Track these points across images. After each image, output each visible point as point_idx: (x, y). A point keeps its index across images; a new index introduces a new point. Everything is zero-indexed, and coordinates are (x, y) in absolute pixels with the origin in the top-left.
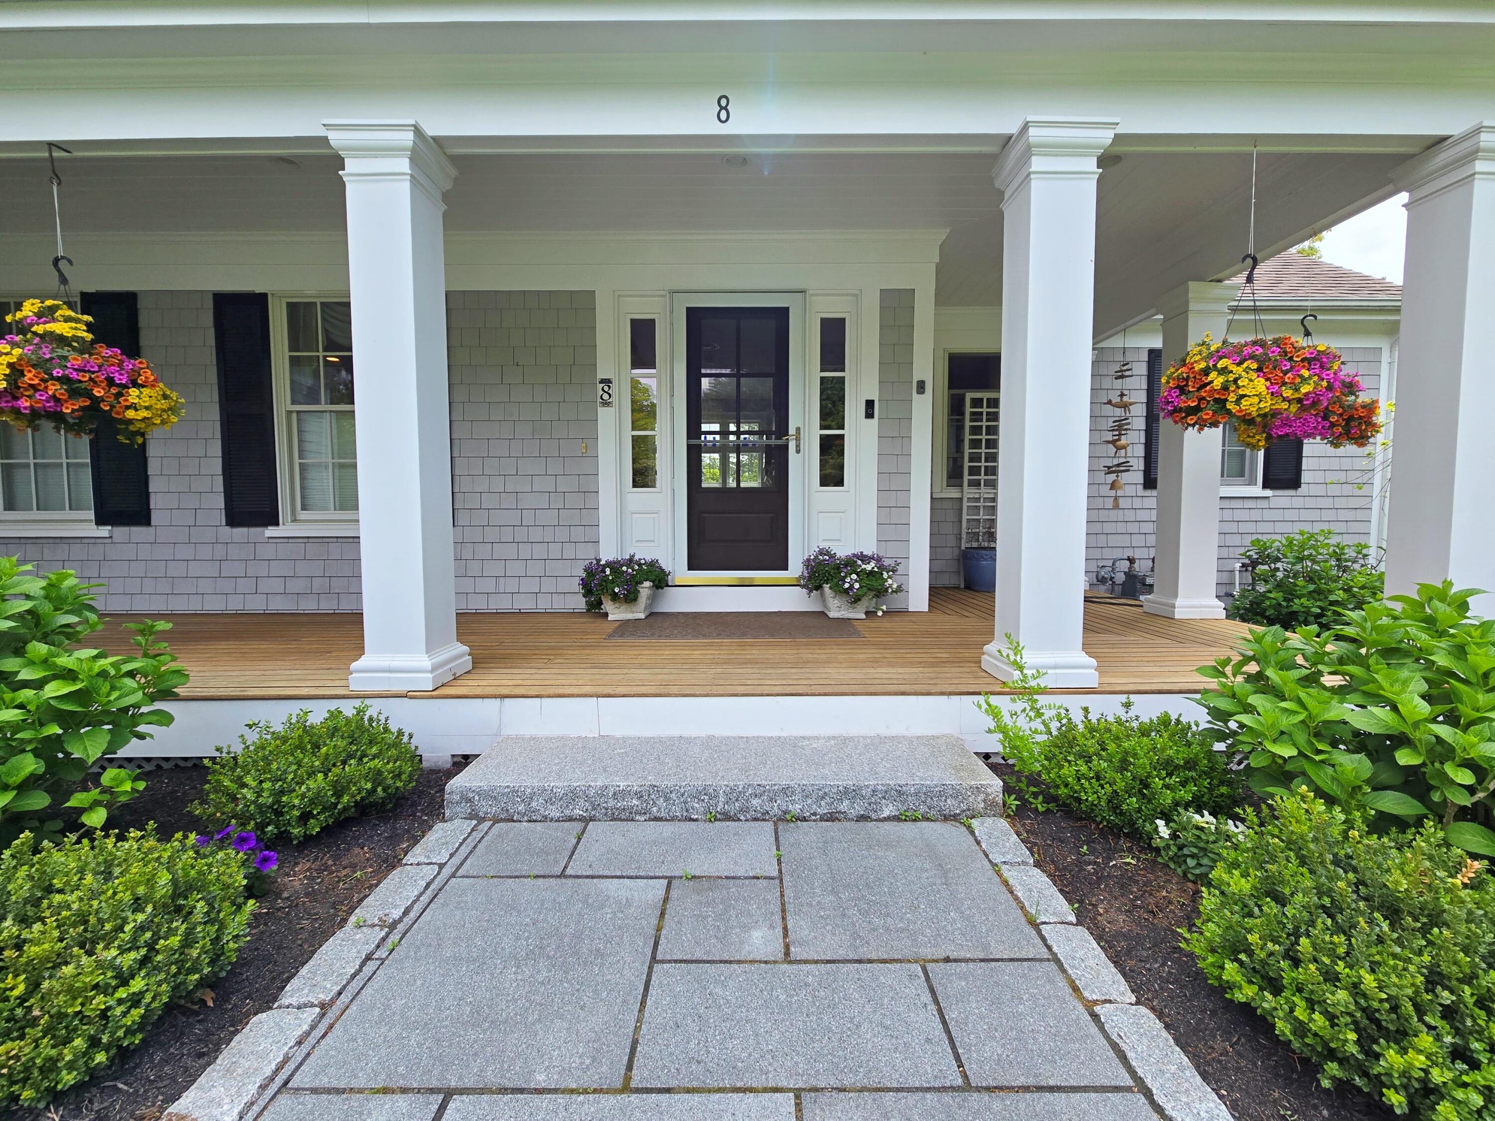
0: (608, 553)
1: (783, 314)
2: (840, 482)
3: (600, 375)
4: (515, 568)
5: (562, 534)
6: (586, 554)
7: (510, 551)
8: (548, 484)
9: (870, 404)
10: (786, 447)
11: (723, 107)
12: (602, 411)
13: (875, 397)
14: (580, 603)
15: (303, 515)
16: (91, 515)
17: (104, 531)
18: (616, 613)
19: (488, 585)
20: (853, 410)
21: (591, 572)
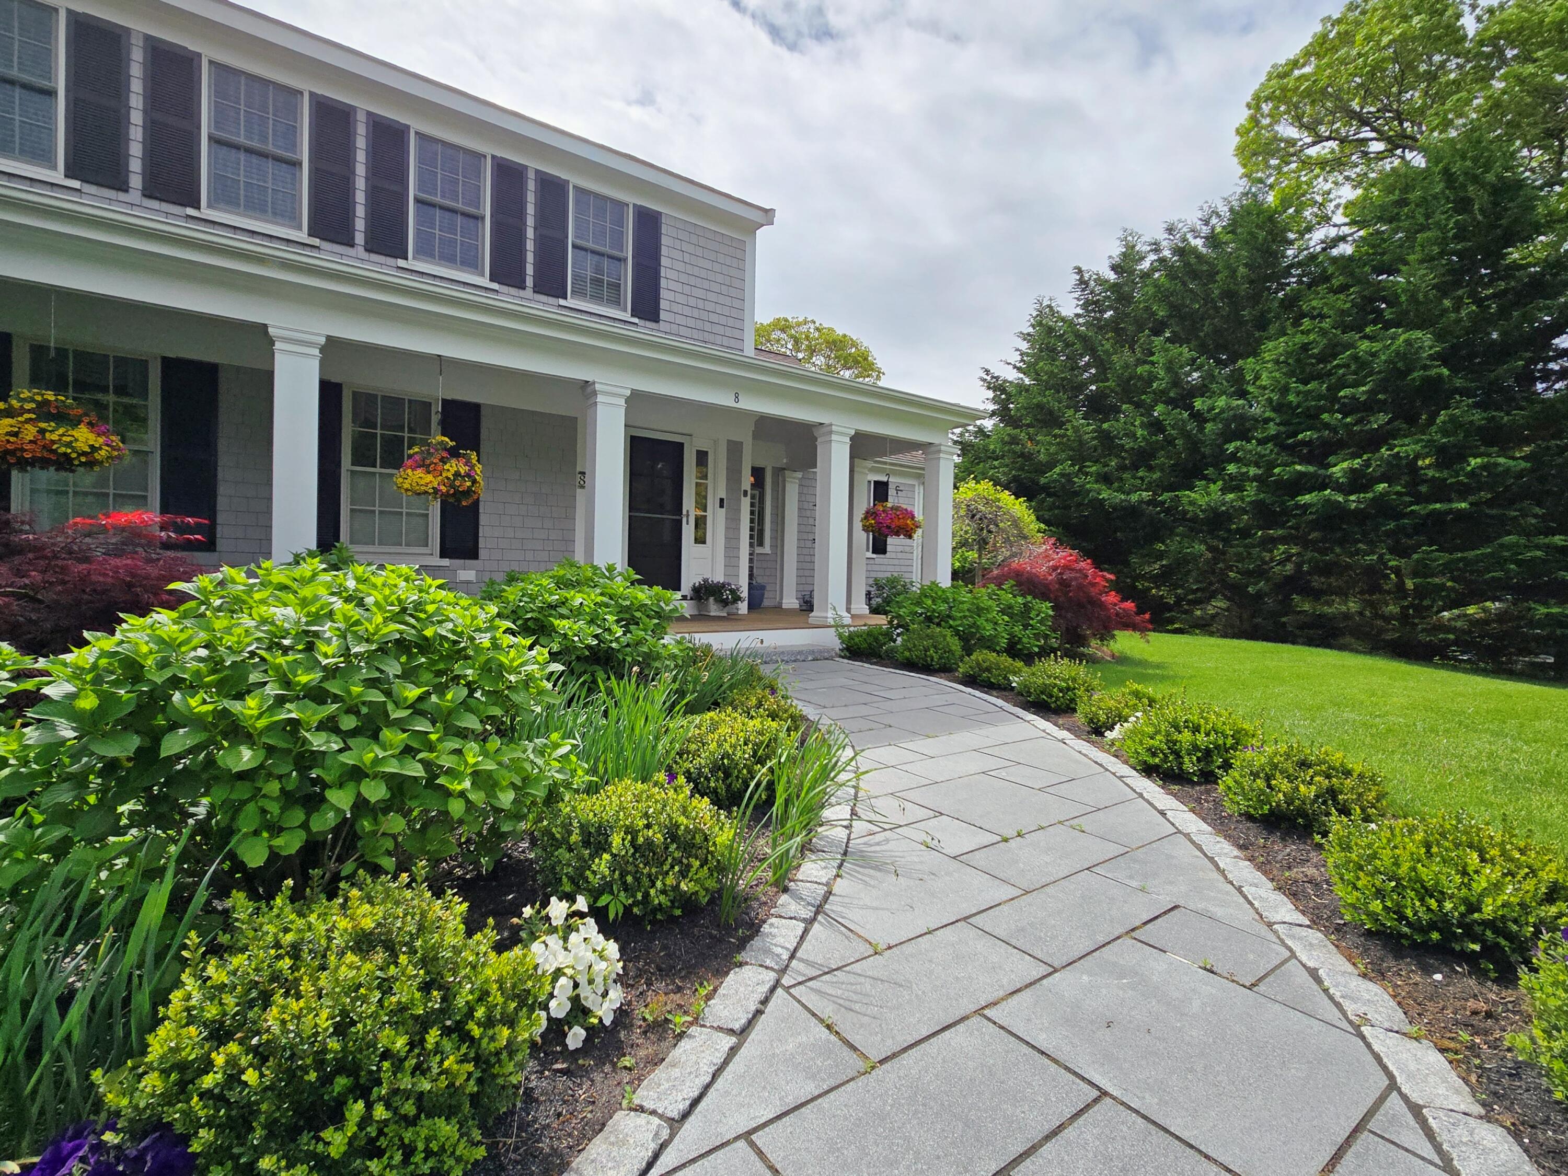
1: (681, 446)
2: (704, 542)
3: (579, 469)
9: (722, 500)
10: (681, 521)
11: (737, 398)
12: (579, 491)
13: (724, 496)
20: (712, 503)
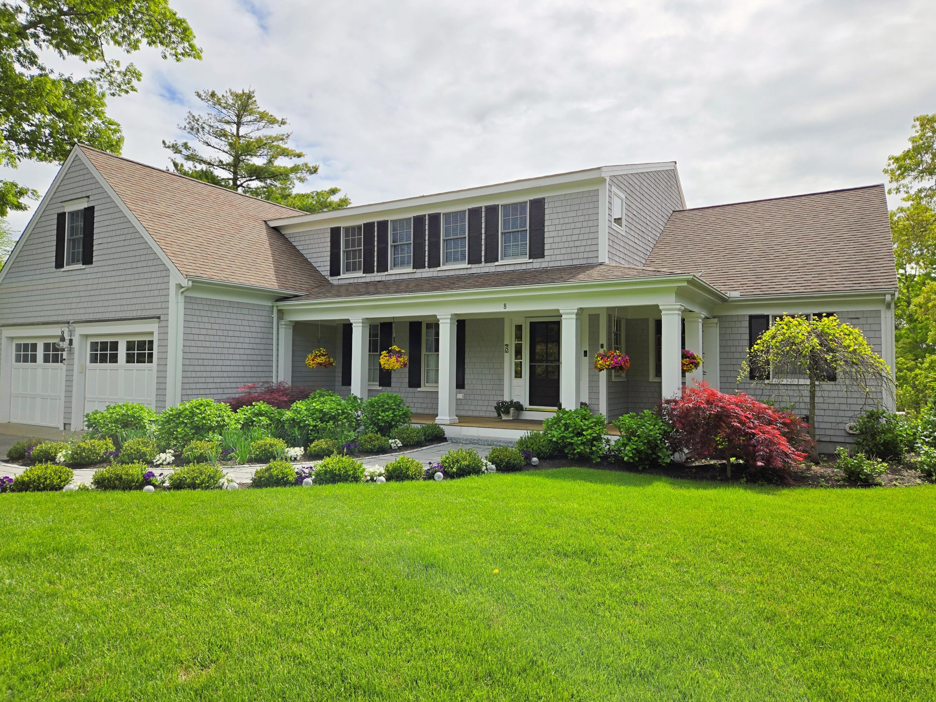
0: (507, 399)
1: (559, 323)
3: (505, 343)
4: (480, 403)
5: (493, 392)
6: (500, 399)
7: (479, 397)
8: (490, 377)
9: (585, 352)
12: (505, 354)
13: (587, 349)
14: (496, 415)
15: (427, 385)
16: (378, 383)
17: (380, 388)
18: (504, 417)
19: (473, 408)
21: (498, 404)
